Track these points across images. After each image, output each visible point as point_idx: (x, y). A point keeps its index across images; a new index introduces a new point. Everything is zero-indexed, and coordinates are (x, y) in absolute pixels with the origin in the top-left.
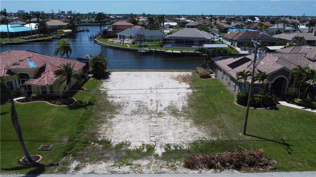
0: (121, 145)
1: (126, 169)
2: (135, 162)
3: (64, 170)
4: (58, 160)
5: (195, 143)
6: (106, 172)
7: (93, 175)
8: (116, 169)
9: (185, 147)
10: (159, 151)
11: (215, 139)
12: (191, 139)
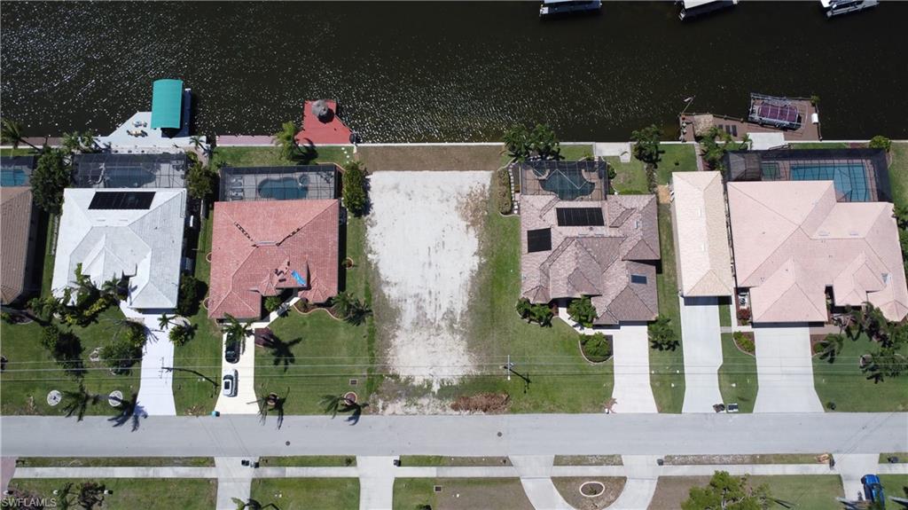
0: (409, 379)
1: (414, 409)
2: (420, 401)
3: (376, 411)
4: (367, 399)
5: (463, 378)
6: (402, 413)
7: (394, 417)
8: (408, 410)
9: (455, 383)
10: (436, 388)
11: (479, 373)
12: (461, 373)
